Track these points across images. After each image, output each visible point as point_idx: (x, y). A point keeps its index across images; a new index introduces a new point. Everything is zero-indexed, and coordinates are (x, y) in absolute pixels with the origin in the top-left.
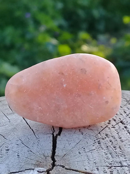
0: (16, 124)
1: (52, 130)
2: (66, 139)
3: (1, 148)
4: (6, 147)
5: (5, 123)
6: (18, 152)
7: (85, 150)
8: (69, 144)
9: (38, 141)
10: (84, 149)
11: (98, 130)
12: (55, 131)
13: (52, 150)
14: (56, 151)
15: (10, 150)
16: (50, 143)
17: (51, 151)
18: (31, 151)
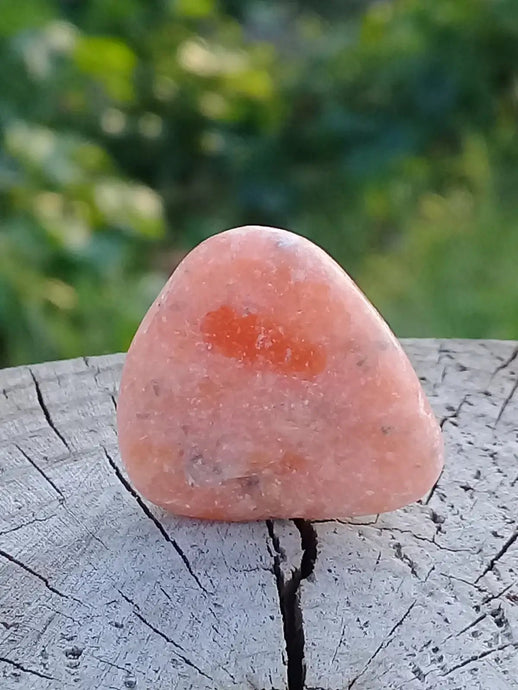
0: (92, 513)
1: (270, 552)
2: (341, 598)
3: (42, 642)
4: (63, 636)
5: (41, 506)
6: (127, 668)
7: (441, 659)
8: (363, 622)
9: (213, 607)
10: (436, 650)
11: (480, 551)
12: (283, 556)
13: (286, 659)
14: (307, 660)
15: (88, 657)
16: (272, 618)
17: (284, 663)
18: (188, 662)
